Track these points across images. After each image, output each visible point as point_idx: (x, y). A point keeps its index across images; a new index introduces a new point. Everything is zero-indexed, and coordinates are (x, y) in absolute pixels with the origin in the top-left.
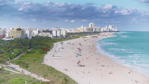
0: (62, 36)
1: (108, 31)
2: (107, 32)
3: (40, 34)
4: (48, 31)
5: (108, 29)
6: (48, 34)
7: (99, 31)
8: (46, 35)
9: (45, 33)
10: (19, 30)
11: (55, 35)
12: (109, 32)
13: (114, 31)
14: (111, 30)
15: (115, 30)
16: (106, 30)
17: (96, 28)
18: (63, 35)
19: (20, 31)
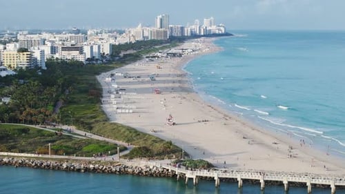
0: (103, 56)
1: (202, 34)
2: (200, 36)
3: (57, 56)
4: (73, 48)
5: (202, 30)
6: (75, 53)
7: (179, 35)
8: (70, 58)
9: (67, 52)
10: (23, 52)
11: (88, 56)
12: (204, 36)
13: (217, 32)
14: (210, 30)
15: (219, 30)
16: (198, 32)
17: (172, 28)
18: (104, 54)
19: (25, 53)
